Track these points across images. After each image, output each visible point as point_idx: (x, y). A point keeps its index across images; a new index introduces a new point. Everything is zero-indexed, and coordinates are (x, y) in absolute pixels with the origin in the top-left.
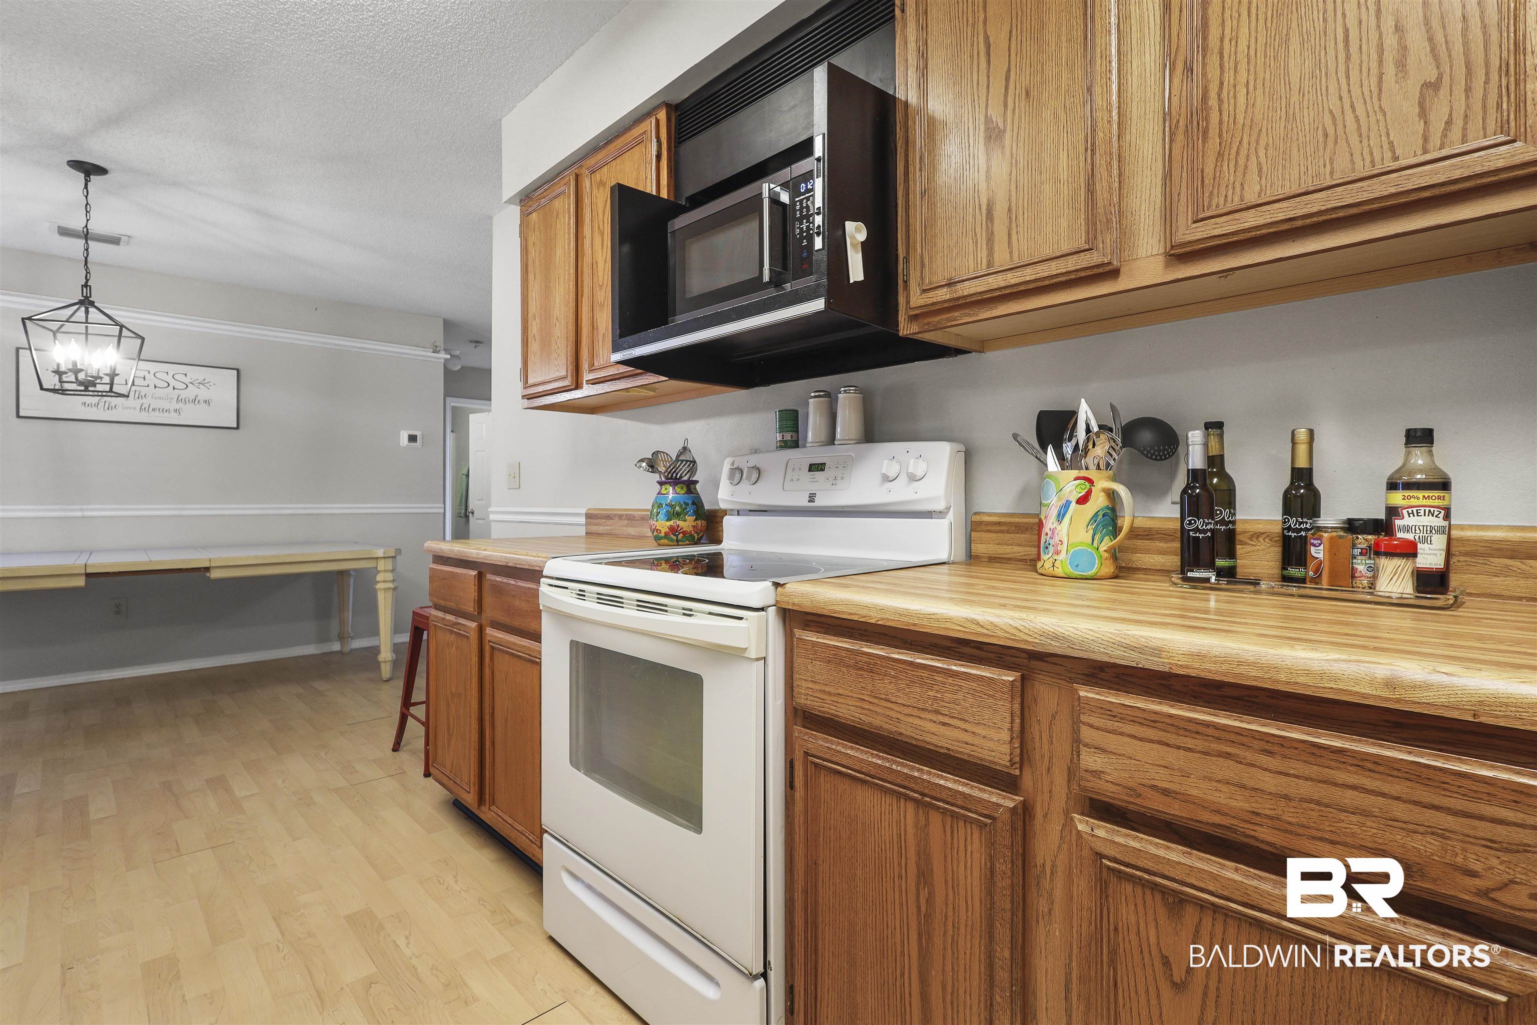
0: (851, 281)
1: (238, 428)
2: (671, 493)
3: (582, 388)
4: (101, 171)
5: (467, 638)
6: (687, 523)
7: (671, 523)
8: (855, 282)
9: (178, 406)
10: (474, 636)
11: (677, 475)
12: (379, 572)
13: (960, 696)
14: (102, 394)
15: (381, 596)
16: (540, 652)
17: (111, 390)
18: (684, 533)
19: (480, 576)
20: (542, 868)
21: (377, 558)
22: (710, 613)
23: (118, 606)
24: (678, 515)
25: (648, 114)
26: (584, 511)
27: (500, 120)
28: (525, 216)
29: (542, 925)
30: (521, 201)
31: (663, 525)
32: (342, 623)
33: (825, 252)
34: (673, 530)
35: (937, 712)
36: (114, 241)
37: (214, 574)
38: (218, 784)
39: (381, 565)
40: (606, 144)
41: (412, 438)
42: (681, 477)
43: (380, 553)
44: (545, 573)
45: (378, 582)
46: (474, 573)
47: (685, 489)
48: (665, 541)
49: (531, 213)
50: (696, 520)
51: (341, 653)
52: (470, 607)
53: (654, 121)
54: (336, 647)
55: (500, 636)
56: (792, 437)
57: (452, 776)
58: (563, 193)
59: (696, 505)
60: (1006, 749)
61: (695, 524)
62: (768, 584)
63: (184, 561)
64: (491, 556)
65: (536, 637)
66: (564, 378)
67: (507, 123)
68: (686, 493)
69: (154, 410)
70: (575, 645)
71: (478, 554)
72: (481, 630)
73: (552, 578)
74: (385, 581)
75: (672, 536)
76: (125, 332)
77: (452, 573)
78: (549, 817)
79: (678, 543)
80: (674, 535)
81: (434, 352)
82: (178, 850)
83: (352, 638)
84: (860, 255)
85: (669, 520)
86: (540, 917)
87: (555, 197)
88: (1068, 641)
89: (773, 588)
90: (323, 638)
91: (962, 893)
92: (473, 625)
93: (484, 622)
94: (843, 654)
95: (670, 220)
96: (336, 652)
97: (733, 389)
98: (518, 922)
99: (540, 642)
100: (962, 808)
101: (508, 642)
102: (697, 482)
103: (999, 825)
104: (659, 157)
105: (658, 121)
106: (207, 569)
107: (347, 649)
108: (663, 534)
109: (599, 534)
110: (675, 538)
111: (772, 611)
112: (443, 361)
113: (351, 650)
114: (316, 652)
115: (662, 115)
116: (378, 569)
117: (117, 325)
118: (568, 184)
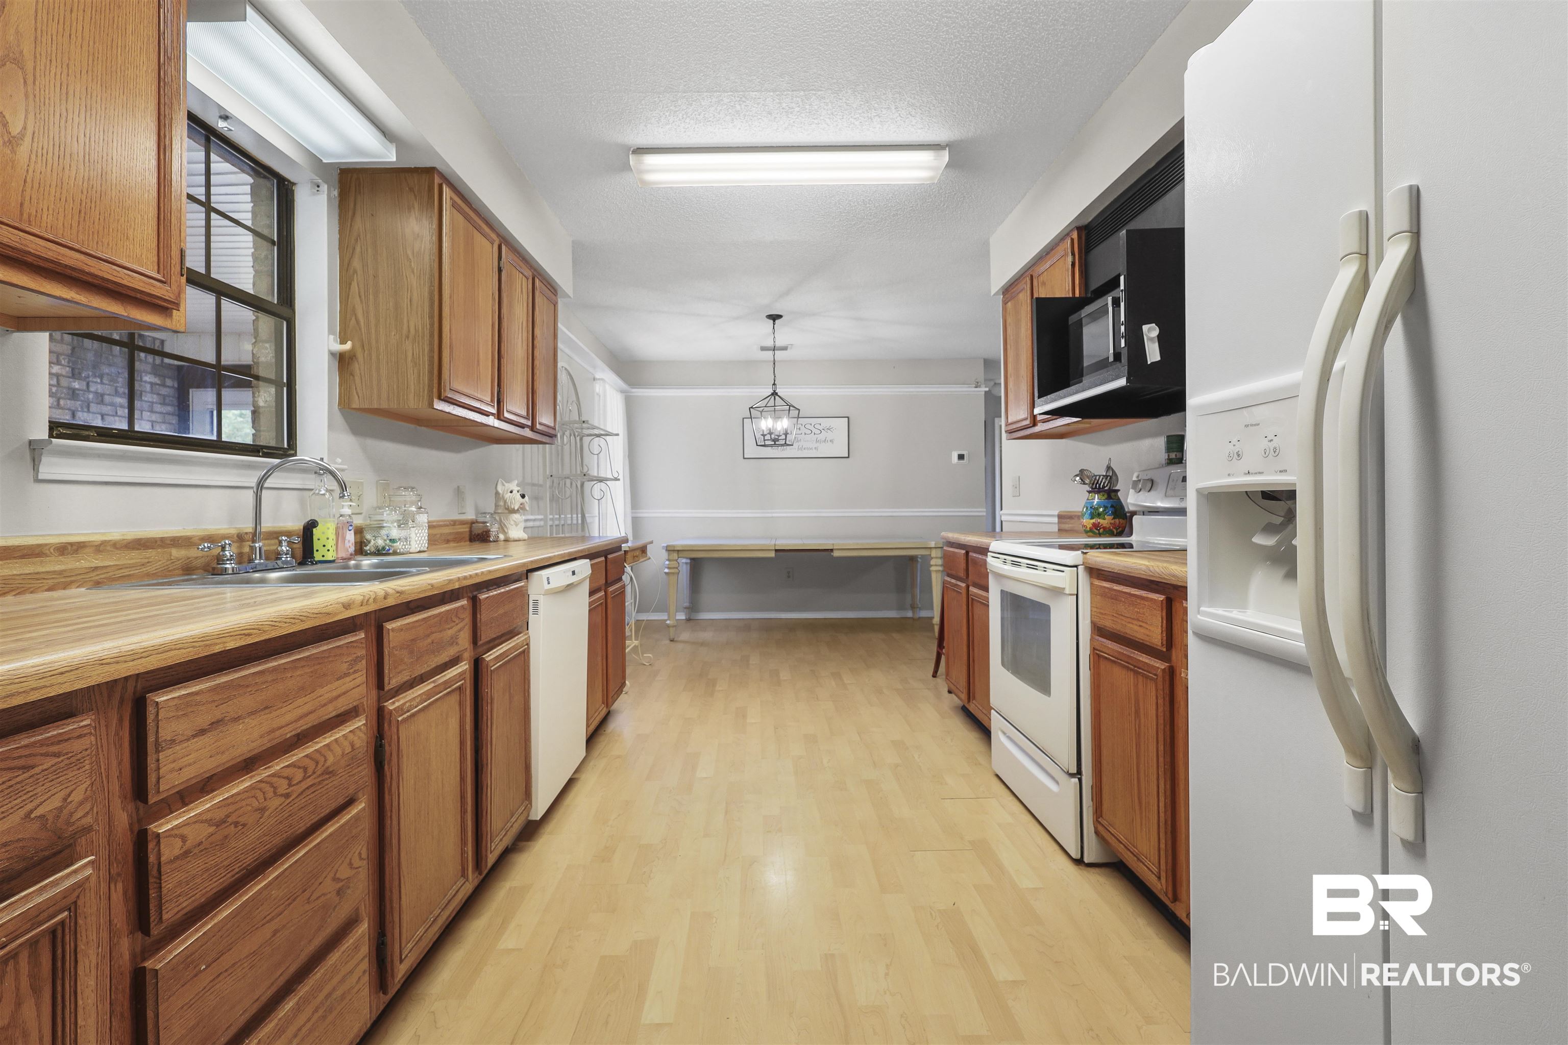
0: (1149, 363)
1: (848, 457)
2: (1096, 499)
3: (1037, 425)
4: (780, 317)
5: (961, 593)
6: (1106, 521)
7: (1093, 521)
8: (1152, 363)
9: (816, 445)
10: (964, 592)
11: (1100, 485)
12: (932, 558)
13: (1145, 610)
14: (782, 445)
15: (934, 576)
16: (988, 598)
17: (785, 443)
18: (1104, 528)
19: (967, 553)
20: (990, 732)
21: (931, 548)
22: (1054, 570)
23: (789, 573)
24: (1099, 515)
25: (1068, 234)
26: (1056, 513)
27: (989, 239)
28: (1005, 303)
29: (991, 767)
30: (1003, 293)
31: (1088, 522)
32: (913, 597)
33: (1126, 348)
34: (1096, 526)
35: (1138, 620)
36: (785, 348)
37: (836, 554)
38: (837, 676)
39: (934, 553)
40: (1047, 254)
41: (961, 457)
42: (1104, 487)
43: (932, 544)
44: (990, 550)
45: (932, 566)
46: (964, 552)
47: (1106, 496)
48: (1091, 534)
49: (1008, 302)
50: (1114, 518)
51: (912, 618)
52: (962, 574)
53: (1069, 242)
54: (910, 614)
55: (975, 591)
56: (1176, 455)
57: (955, 684)
58: (1024, 289)
59: (1115, 508)
60: (1159, 637)
61: (1113, 521)
62: (1079, 552)
63: (820, 544)
64: (970, 540)
65: (986, 589)
66: (1026, 419)
67: (992, 241)
68: (1106, 499)
69: (804, 449)
70: (1003, 592)
71: (965, 539)
72: (968, 587)
73: (995, 553)
74: (936, 565)
75: (1095, 530)
76: (791, 408)
77: (953, 552)
78: (994, 700)
79: (1100, 535)
80: (1097, 529)
81: (976, 387)
82: (817, 699)
83: (920, 609)
84: (1157, 344)
85: (1092, 518)
86: (990, 762)
87: (1020, 292)
88: (1178, 577)
89: (1082, 555)
90: (901, 607)
91: (1150, 719)
92: (963, 585)
93: (970, 583)
94: (1107, 590)
95: (1070, 316)
96: (909, 618)
97: (1141, 420)
98: (980, 764)
99: (988, 592)
100: (1148, 672)
101: (979, 595)
102: (1119, 490)
103: (1159, 678)
104: (1073, 265)
105: (1072, 240)
106: (832, 550)
107: (917, 616)
108: (1088, 529)
109: (1066, 531)
110: (1097, 532)
111: (1081, 568)
112: (984, 393)
113: (919, 618)
114: (898, 617)
115: (1075, 235)
116: (932, 556)
117: (788, 405)
118: (1026, 283)
